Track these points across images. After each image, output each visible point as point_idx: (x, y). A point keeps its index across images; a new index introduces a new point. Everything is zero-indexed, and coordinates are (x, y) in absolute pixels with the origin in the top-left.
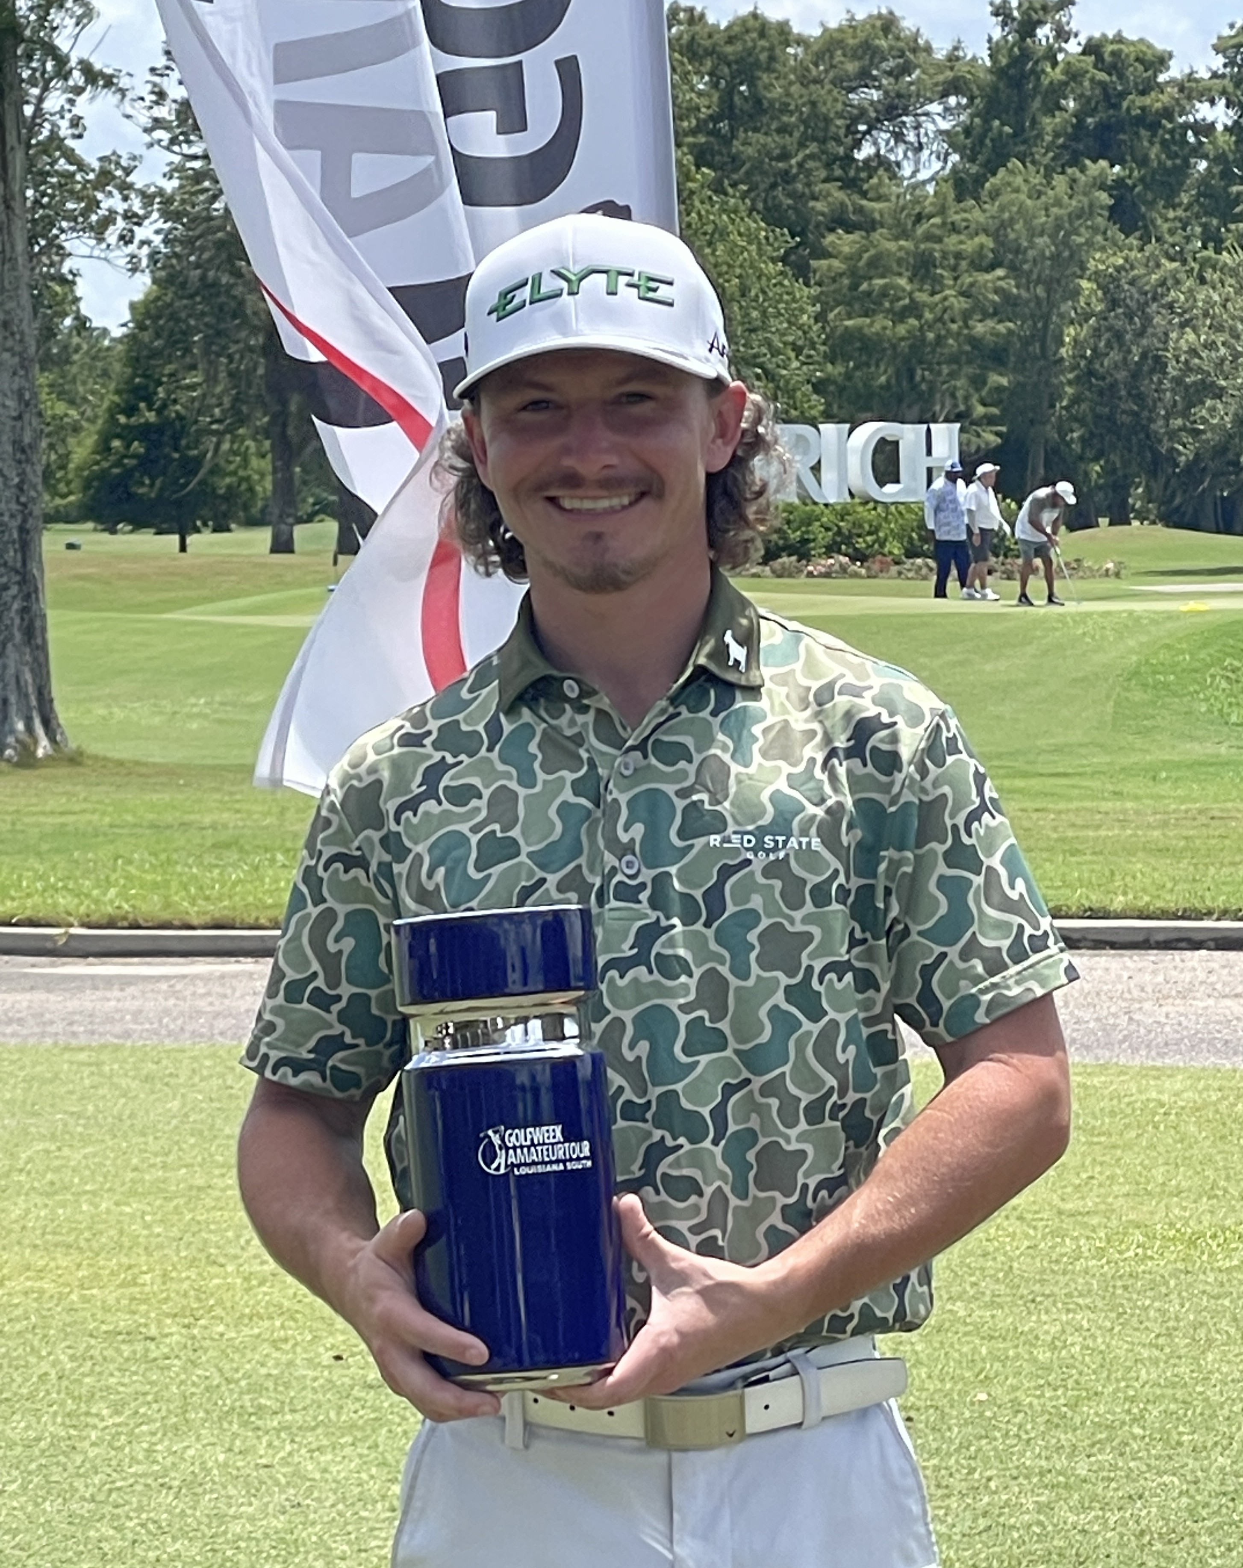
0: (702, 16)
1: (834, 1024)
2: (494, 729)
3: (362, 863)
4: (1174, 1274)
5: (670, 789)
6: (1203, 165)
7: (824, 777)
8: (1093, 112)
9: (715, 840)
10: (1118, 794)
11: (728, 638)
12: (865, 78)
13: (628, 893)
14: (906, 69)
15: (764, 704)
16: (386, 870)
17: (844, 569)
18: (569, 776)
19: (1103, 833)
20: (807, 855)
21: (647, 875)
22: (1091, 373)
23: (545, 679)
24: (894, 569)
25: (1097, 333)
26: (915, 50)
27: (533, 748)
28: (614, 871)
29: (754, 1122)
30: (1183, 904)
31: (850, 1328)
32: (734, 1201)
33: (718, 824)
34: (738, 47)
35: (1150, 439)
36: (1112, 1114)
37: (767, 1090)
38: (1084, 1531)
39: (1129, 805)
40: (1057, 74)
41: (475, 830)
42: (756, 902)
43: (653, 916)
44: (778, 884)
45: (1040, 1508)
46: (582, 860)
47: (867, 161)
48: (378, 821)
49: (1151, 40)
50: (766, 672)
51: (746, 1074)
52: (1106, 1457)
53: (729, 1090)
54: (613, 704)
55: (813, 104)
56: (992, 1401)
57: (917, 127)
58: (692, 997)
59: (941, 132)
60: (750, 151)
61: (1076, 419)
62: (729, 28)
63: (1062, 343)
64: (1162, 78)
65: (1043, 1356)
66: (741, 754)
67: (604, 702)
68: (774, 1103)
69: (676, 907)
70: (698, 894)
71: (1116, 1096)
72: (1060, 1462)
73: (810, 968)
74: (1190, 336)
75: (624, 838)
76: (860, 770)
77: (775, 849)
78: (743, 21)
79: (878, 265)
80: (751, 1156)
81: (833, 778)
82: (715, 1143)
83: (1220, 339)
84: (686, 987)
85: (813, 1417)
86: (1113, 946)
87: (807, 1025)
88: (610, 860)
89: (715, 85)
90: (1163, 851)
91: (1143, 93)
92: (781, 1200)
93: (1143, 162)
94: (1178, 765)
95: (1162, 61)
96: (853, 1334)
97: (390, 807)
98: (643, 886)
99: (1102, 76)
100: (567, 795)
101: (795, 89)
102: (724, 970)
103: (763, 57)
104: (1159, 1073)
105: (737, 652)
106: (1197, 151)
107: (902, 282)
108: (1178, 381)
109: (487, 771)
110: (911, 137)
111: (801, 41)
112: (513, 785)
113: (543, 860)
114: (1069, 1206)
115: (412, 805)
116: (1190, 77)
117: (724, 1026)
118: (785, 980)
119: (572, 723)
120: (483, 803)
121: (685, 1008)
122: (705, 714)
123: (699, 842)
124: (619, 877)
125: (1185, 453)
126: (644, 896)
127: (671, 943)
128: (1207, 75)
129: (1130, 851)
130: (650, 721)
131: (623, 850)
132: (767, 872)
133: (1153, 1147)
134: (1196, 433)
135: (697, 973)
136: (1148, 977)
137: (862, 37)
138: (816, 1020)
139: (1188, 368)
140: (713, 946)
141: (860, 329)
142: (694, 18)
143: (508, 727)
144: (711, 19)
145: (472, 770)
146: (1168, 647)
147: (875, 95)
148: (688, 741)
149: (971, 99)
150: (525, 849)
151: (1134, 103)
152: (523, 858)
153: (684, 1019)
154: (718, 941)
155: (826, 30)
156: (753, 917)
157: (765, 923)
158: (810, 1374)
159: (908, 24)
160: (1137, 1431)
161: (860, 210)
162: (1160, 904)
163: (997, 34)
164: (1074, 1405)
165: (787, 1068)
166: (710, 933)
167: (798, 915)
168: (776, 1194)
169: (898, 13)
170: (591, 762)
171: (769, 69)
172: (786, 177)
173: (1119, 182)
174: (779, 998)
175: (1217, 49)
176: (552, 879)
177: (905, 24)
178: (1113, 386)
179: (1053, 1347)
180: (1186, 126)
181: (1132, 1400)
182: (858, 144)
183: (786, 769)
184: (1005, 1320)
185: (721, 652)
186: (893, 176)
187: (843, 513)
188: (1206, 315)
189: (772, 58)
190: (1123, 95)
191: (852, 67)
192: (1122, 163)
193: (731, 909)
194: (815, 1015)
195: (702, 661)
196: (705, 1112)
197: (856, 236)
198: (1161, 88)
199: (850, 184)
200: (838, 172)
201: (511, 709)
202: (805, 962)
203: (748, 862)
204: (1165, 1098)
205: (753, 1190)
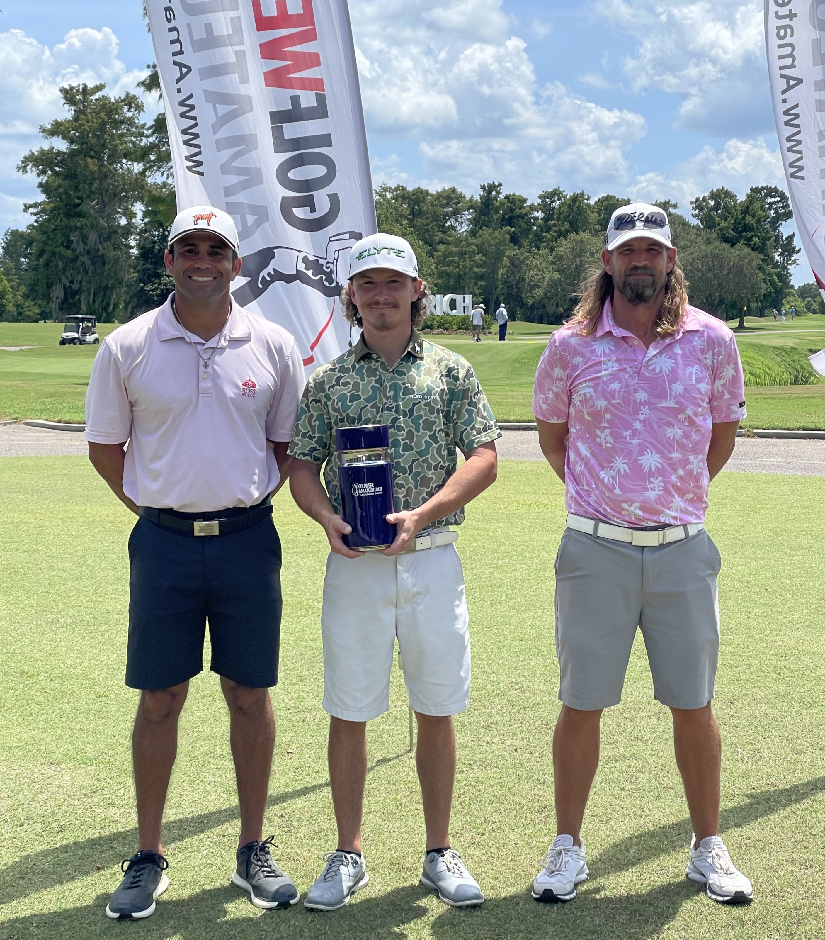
0: (406, 188)
1: (441, 445)
2: (354, 367)
3: (319, 401)
4: (525, 514)
5: (400, 382)
6: (535, 228)
7: (440, 381)
8: (507, 214)
9: (412, 396)
10: (512, 391)
11: (416, 345)
12: (448, 205)
13: (389, 409)
14: (459, 202)
15: (424, 362)
16: (326, 403)
17: (442, 333)
18: (374, 379)
19: (508, 400)
20: (435, 401)
21: (394, 405)
22: (506, 282)
23: (368, 354)
24: (455, 332)
25: (508, 271)
26: (461, 197)
27: (364, 371)
28: (386, 403)
29: (420, 470)
30: (528, 419)
31: (443, 524)
32: (414, 490)
33: (413, 392)
34: (415, 196)
35: (521, 299)
36: (510, 472)
37: (423, 461)
38: (501, 579)
39: (515, 393)
40: (498, 204)
41: (349, 392)
42: (422, 413)
43: (396, 415)
44: (428, 408)
45: (490, 573)
46: (377, 400)
47: (448, 226)
48: (324, 391)
49: (522, 195)
50: (425, 354)
51: (418, 457)
52: (507, 560)
53: (414, 461)
54: (386, 360)
55: (435, 212)
56: (478, 546)
57: (461, 217)
58: (404, 437)
59: (468, 219)
60: (418, 223)
61: (502, 294)
62: (413, 191)
63: (498, 274)
64: (525, 205)
65: (491, 534)
66: (419, 375)
67: (383, 360)
68: (425, 465)
69: (401, 413)
70: (407, 410)
71: (511, 468)
72: (495, 561)
73: (435, 430)
74: (532, 272)
75: (388, 395)
76: (449, 380)
77: (427, 399)
78: (416, 190)
79: (451, 254)
80: (419, 478)
81: (442, 382)
82: (409, 475)
83: (540, 273)
84: (403, 435)
85: (434, 546)
86: (511, 429)
87: (434, 445)
88: (385, 400)
89: (409, 206)
90: (524, 405)
91: (520, 209)
92: (426, 490)
93: (520, 227)
94: (527, 383)
95: (525, 201)
96: (444, 525)
97: (327, 387)
98: (393, 407)
99: (509, 204)
100: (373, 383)
101: (430, 208)
102: (413, 430)
103: (422, 199)
104: (521, 462)
105: (418, 349)
106: (534, 224)
107: (456, 258)
108: (528, 284)
109: (352, 378)
110: (460, 220)
111: (431, 195)
112: (359, 381)
113: (368, 400)
114: (498, 496)
115: (333, 387)
116: (532, 205)
117: (413, 444)
118: (429, 433)
119: (375, 365)
120: (351, 386)
121: (403, 440)
122: (409, 364)
123: (407, 397)
124: (387, 405)
125: (530, 302)
126: (393, 410)
127: (400, 422)
128: (536, 204)
129: (515, 405)
130: (396, 364)
131: (388, 398)
132: (425, 405)
133: (520, 481)
134: (533, 297)
135: (406, 430)
136: (519, 438)
137: (447, 194)
138: (436, 444)
139: (531, 281)
140: (411, 424)
141: (446, 270)
142: (404, 189)
143: (357, 366)
144: (408, 189)
145: (348, 378)
146: (525, 353)
147: (451, 209)
148: (405, 371)
149: (476, 211)
150: (362, 397)
151: (518, 212)
152: (362, 400)
153: (402, 442)
154: (412, 422)
155: (437, 192)
156: (421, 417)
157: (424, 418)
158: (433, 535)
159: (459, 190)
160: (515, 553)
161: (446, 239)
162: (522, 419)
163: (482, 193)
164: (499, 547)
165: (429, 456)
166: (410, 420)
167: (433, 416)
168: (425, 488)
169: (456, 187)
170: (380, 376)
171: (423, 202)
172: (428, 230)
173: (514, 232)
174: (427, 438)
175: (540, 197)
176: (369, 405)
177: (458, 190)
178: (512, 286)
179: (494, 532)
180: (531, 218)
181: (514, 546)
182: (446, 222)
183: (430, 379)
184: (481, 525)
185: (414, 348)
186: (455, 230)
187: (442, 318)
188: (536, 267)
189: (424, 199)
190: (515, 210)
191: (445, 202)
192: (515, 227)
193: (415, 414)
194: (436, 442)
195: (409, 350)
196: (407, 467)
197: (445, 245)
198: (524, 208)
199: (444, 232)
200: (441, 229)
201: (358, 361)
202: (434, 429)
203: (420, 402)
204: (523, 468)
205: (419, 487)
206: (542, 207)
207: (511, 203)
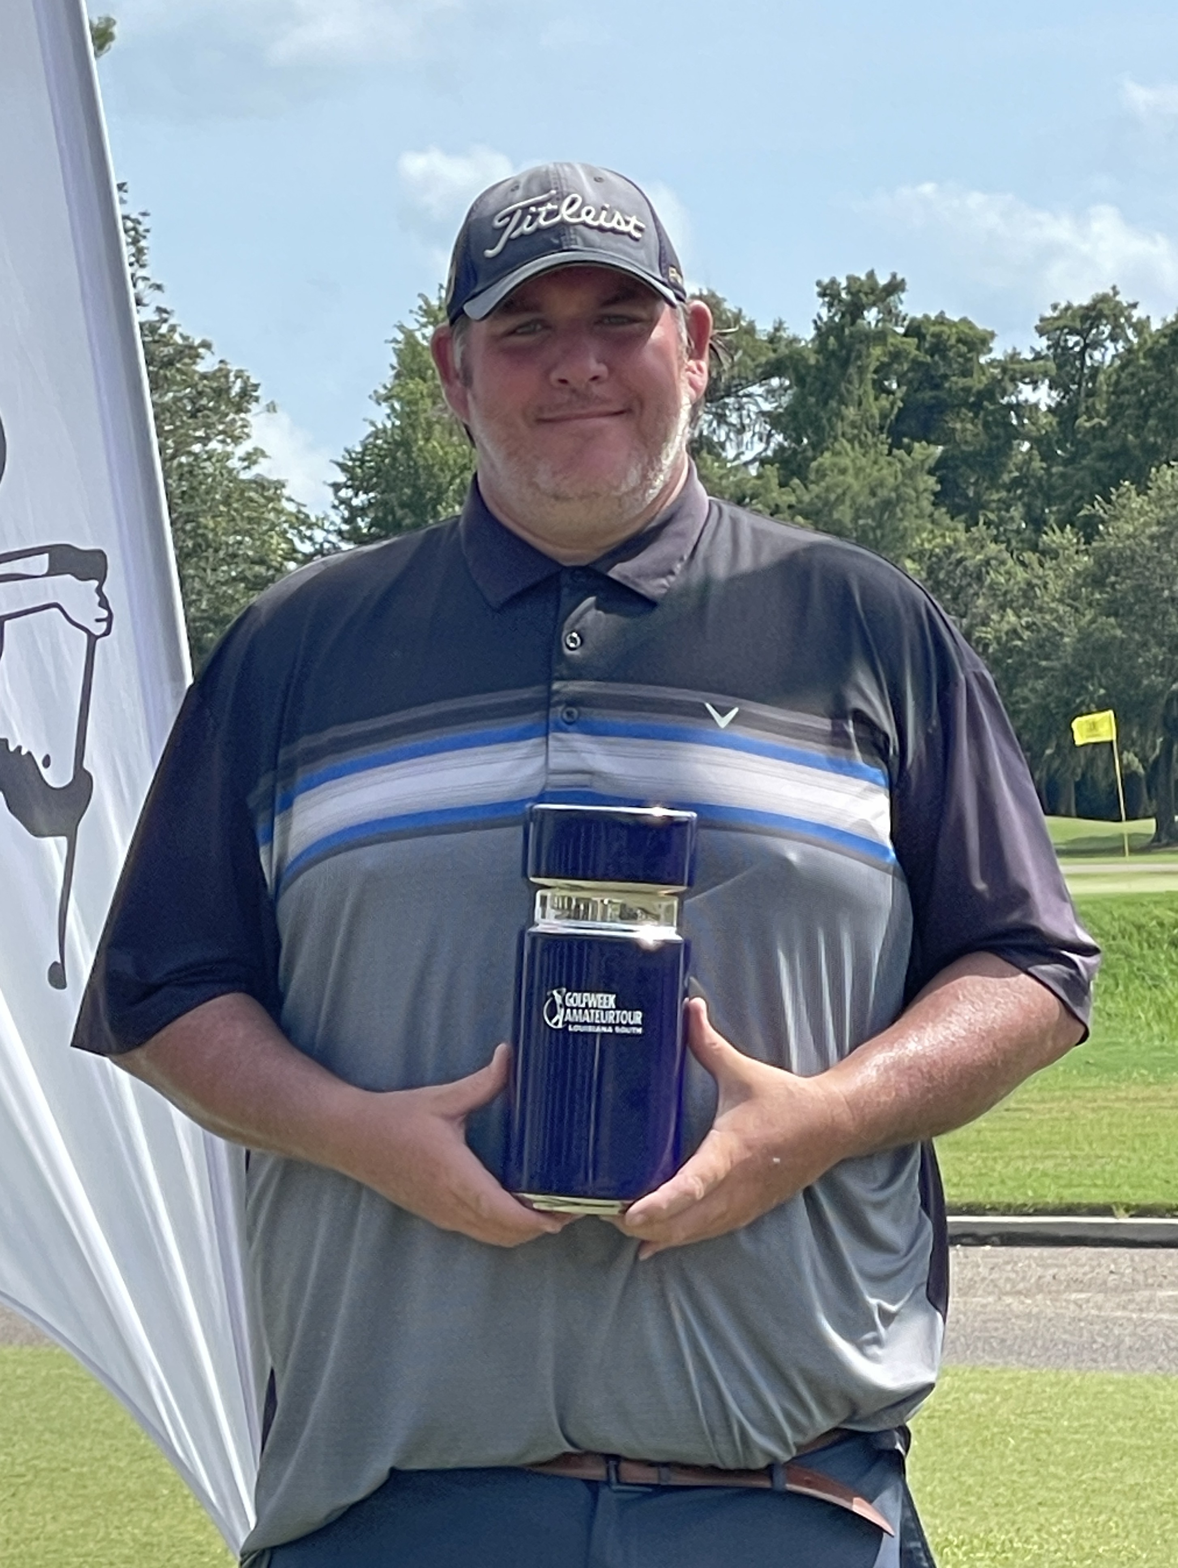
6: (1024, 446)
8: (914, 394)
26: (738, 330)
40: (881, 354)
49: (973, 322)
57: (740, 409)
59: (762, 413)
64: (983, 360)
74: (1010, 617)
91: (965, 374)
95: (983, 342)
99: (923, 357)
106: (1021, 431)
110: (734, 419)
116: (1014, 357)
128: (1030, 356)
149: (794, 383)
159: (730, 305)
163: (824, 314)
173: (942, 464)
175: (1041, 331)
180: (1010, 407)
186: (716, 458)
190: (945, 377)
198: (982, 369)
206: (1051, 366)
207: (932, 352)
